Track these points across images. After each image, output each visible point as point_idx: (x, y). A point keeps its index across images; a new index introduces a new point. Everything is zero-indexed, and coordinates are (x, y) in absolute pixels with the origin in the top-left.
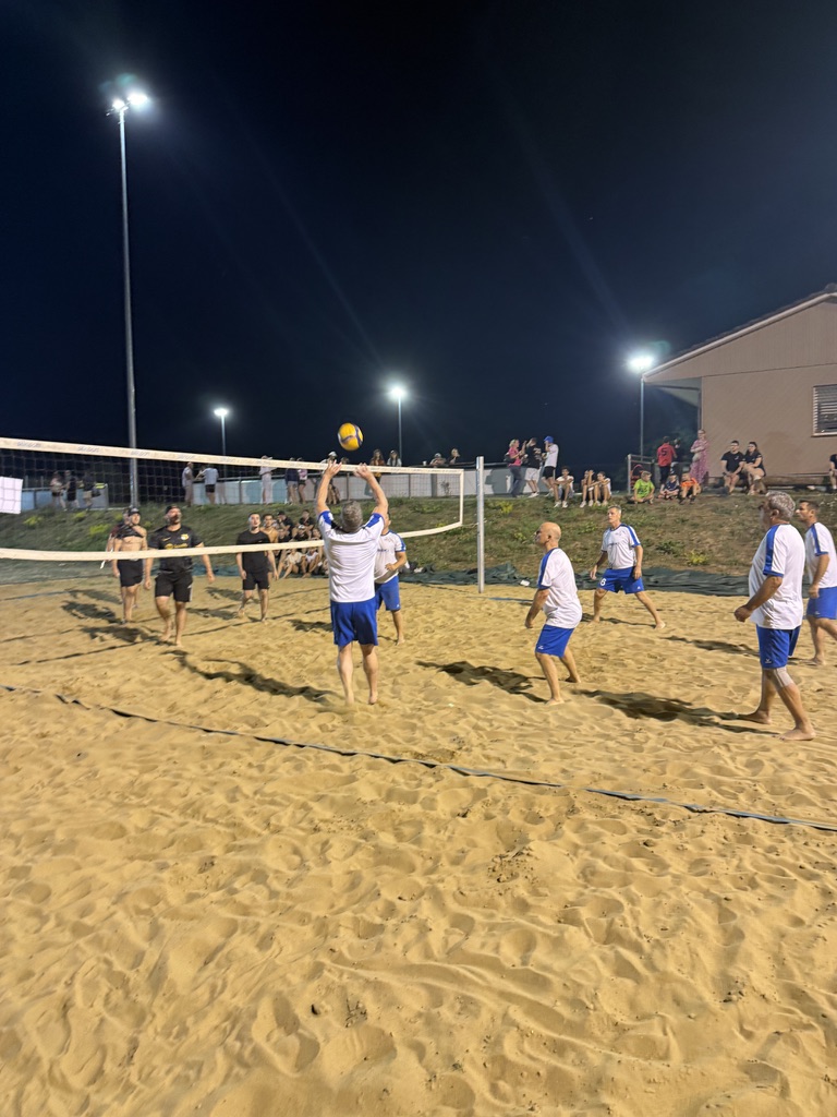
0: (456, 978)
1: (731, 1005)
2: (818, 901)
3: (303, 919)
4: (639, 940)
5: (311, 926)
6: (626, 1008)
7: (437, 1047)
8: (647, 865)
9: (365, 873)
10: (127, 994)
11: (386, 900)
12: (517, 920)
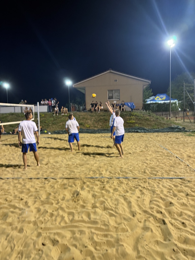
0: (76, 227)
1: (135, 217)
3: (29, 222)
4: (112, 208)
5: (32, 223)
6: (115, 223)
7: (79, 244)
8: (105, 192)
9: (41, 207)
11: (50, 213)
12: (84, 210)
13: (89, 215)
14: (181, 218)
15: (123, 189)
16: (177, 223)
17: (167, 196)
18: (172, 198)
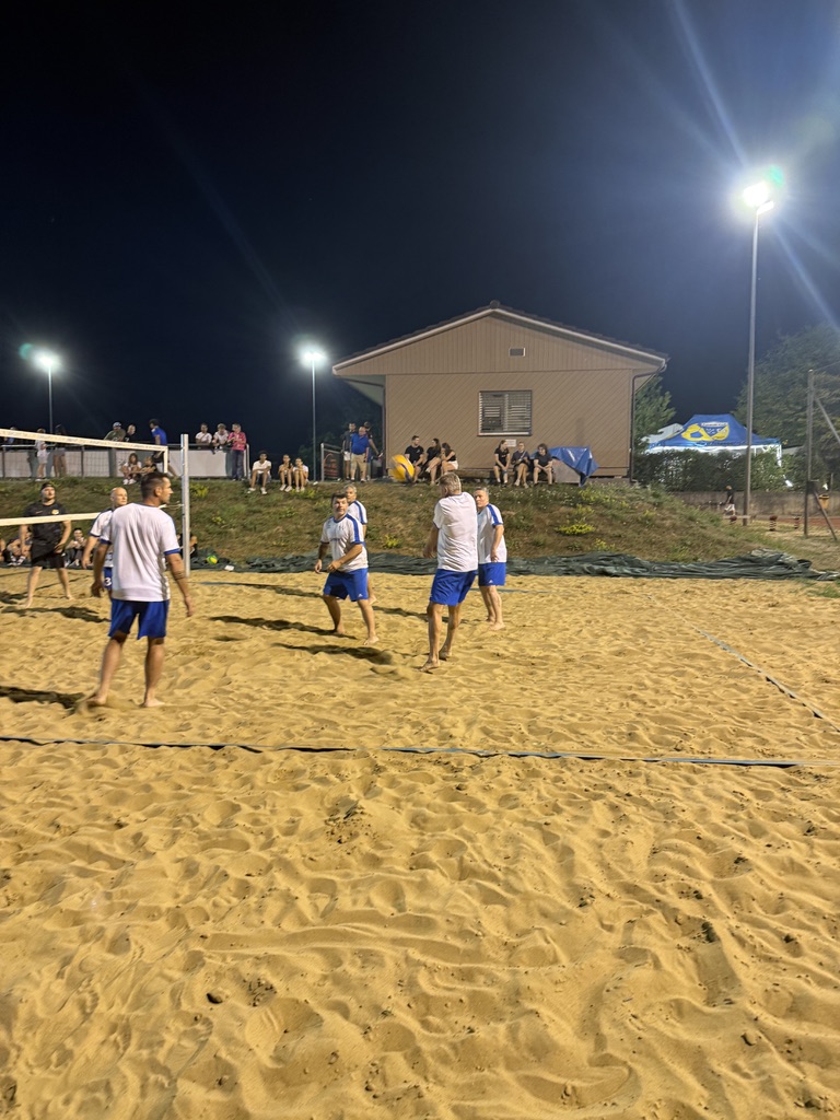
0: (344, 936)
1: (589, 908)
3: (153, 914)
4: (491, 870)
5: (163, 918)
6: (504, 930)
7: (358, 1001)
8: (465, 807)
9: (198, 857)
11: (236, 880)
12: (376, 874)
13: (396, 896)
14: (779, 920)
15: (540, 797)
16: (765, 938)
17: (725, 834)
18: (744, 840)
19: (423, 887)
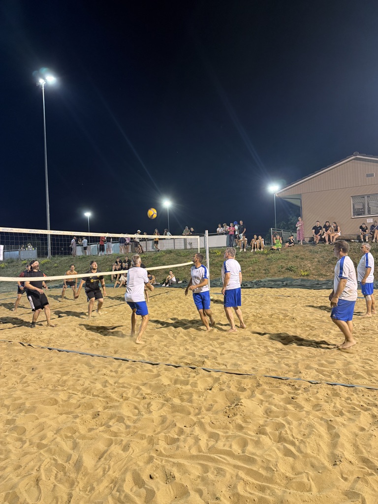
1: (337, 467)
2: (371, 420)
3: (142, 437)
4: (294, 440)
6: (291, 470)
8: (294, 407)
10: (65, 473)
11: (179, 427)
12: (238, 434)
19: (257, 443)
